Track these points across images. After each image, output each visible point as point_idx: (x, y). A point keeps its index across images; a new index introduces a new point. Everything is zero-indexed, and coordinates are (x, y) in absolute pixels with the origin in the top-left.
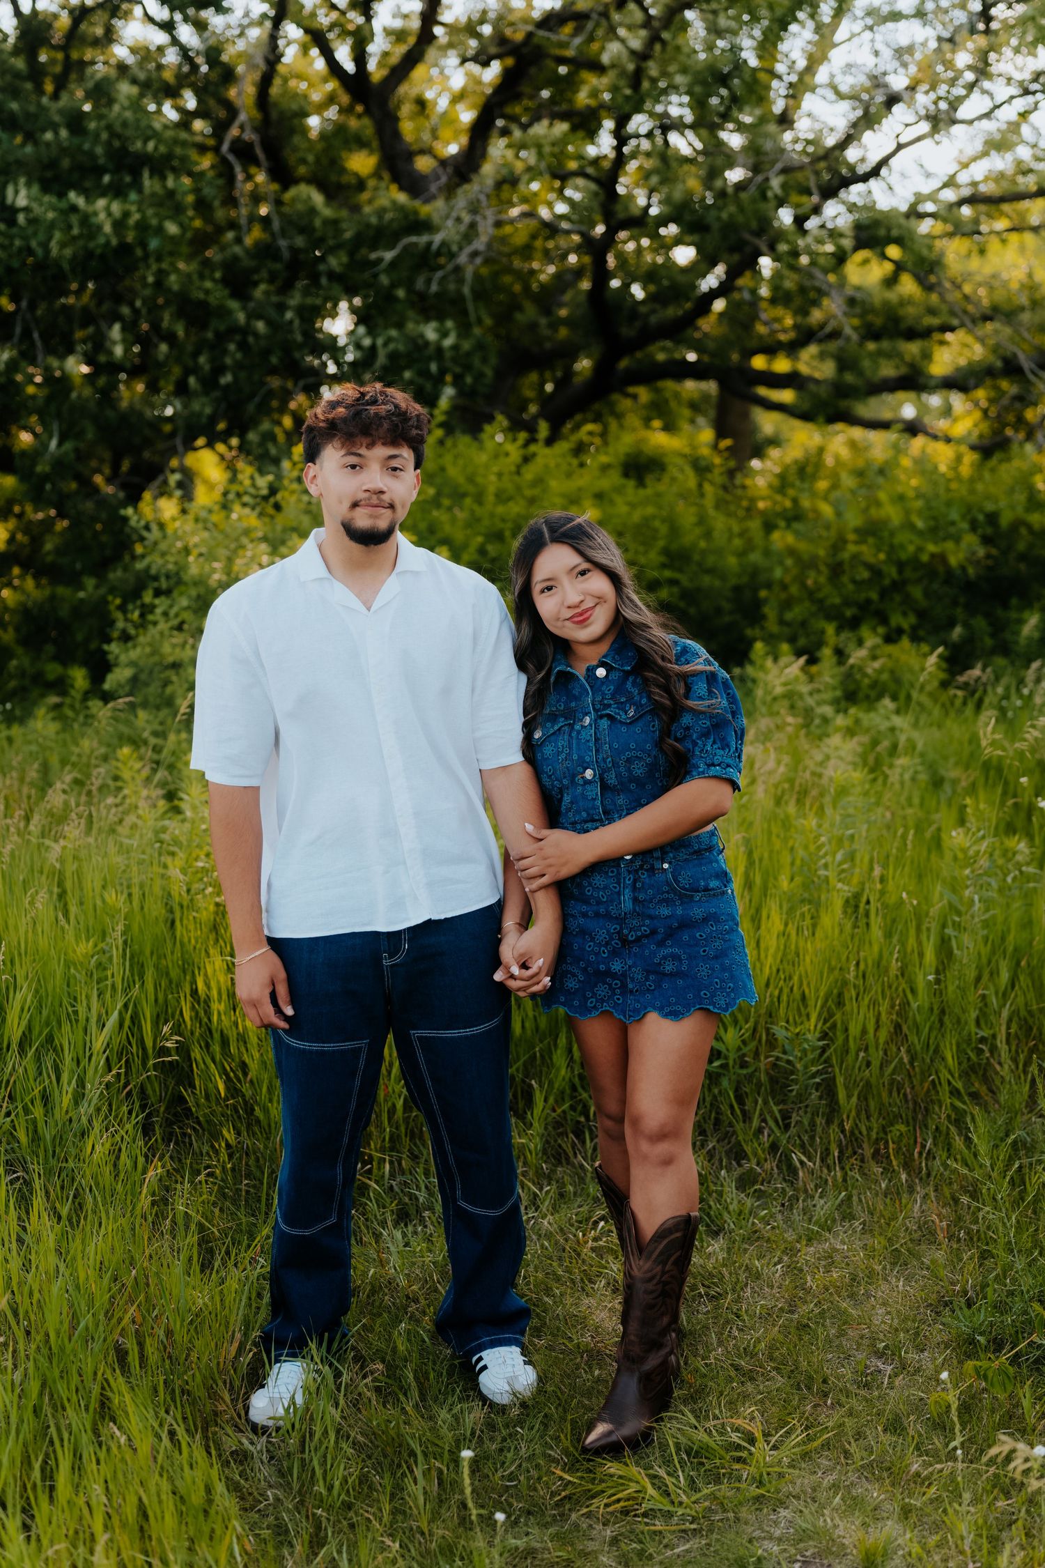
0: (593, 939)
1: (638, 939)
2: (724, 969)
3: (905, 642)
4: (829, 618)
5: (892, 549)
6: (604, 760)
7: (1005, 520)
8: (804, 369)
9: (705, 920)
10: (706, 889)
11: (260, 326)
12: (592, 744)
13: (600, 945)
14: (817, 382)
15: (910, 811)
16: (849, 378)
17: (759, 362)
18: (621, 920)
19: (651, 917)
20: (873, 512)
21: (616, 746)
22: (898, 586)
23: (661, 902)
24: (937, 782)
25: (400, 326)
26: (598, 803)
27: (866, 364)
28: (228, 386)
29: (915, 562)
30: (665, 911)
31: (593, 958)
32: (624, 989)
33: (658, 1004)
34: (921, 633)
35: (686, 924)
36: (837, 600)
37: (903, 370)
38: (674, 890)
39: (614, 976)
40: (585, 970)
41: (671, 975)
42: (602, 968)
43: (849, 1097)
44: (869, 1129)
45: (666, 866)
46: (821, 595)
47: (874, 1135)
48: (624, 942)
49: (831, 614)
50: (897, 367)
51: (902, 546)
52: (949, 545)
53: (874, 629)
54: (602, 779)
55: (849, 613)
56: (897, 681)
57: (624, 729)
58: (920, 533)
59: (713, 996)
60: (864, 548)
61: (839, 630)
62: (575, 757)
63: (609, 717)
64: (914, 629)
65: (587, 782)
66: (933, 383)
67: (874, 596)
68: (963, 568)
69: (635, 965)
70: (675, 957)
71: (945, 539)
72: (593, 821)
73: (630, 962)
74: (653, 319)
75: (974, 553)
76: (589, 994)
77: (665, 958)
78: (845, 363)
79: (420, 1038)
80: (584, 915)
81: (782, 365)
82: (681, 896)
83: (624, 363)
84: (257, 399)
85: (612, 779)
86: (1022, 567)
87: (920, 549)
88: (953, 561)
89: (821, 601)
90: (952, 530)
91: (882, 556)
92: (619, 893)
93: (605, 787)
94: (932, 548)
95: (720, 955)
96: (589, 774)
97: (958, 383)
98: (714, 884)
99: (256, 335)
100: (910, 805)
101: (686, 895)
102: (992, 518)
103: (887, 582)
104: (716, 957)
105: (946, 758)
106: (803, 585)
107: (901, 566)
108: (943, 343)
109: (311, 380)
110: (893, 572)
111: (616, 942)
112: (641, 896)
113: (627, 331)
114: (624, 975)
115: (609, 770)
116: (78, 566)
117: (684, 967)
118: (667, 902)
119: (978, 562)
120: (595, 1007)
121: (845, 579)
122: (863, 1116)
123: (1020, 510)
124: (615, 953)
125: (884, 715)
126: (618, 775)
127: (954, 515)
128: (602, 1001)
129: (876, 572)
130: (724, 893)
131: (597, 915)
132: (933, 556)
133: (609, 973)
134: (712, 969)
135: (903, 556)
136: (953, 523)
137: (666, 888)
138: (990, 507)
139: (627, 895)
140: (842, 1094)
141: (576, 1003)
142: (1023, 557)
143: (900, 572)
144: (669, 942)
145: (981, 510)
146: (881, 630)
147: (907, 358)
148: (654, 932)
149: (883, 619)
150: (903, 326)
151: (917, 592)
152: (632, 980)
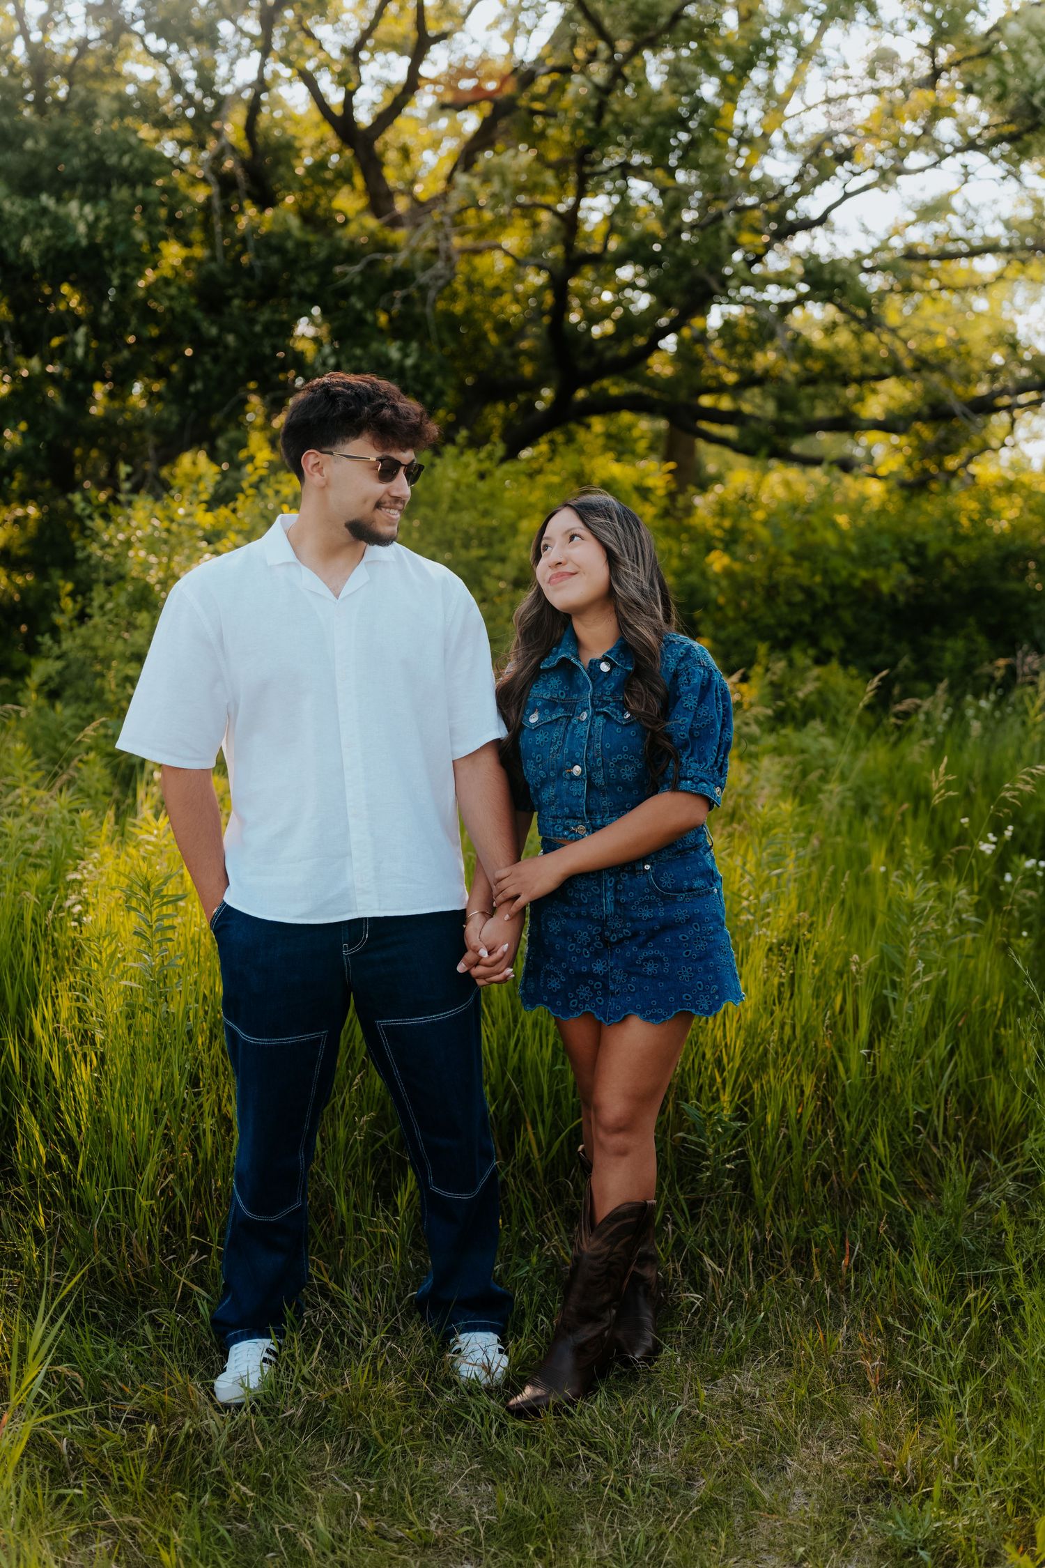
0: (574, 941)
1: (620, 941)
2: (708, 970)
3: (834, 664)
4: (763, 638)
5: (825, 572)
6: (594, 759)
7: (932, 552)
8: (747, 408)
9: (689, 921)
10: (690, 890)
11: (231, 339)
12: (584, 741)
13: (582, 947)
14: (758, 419)
15: (839, 839)
16: (789, 418)
17: (706, 401)
18: (602, 922)
19: (632, 920)
20: (810, 537)
21: (608, 746)
22: (829, 610)
23: (642, 904)
24: (864, 809)
25: (365, 346)
26: (583, 801)
27: (804, 405)
28: (197, 394)
29: (847, 587)
30: (647, 914)
31: (574, 959)
32: (606, 992)
33: (639, 1006)
34: (849, 656)
35: (669, 926)
36: (772, 621)
37: (838, 413)
38: (657, 893)
39: (595, 977)
40: (566, 972)
41: (653, 976)
42: (584, 969)
43: (766, 1188)
44: (790, 1227)
45: (647, 867)
46: (755, 615)
47: (794, 1233)
48: (606, 942)
49: (763, 633)
50: (832, 409)
51: (836, 572)
52: (880, 572)
53: (804, 651)
54: (589, 778)
55: (781, 634)
56: (825, 702)
57: (618, 730)
58: (852, 559)
59: (695, 998)
60: (799, 571)
61: (772, 649)
62: (566, 751)
63: (605, 714)
64: (843, 652)
65: (573, 778)
66: (864, 425)
67: (806, 618)
68: (893, 596)
69: (616, 967)
70: (657, 959)
71: (876, 566)
72: (575, 818)
73: (612, 964)
74: (609, 354)
75: (902, 582)
76: (571, 995)
77: (646, 960)
78: (784, 403)
79: (387, 1028)
80: (567, 916)
81: (725, 403)
82: (663, 898)
83: (581, 394)
84: (226, 409)
85: (599, 780)
86: (947, 597)
87: (853, 575)
88: (885, 587)
89: (754, 621)
90: (884, 558)
91: (818, 579)
92: (600, 896)
93: (591, 786)
94: (864, 574)
95: (705, 956)
96: (577, 770)
97: (888, 425)
98: (698, 883)
99: (226, 347)
100: (838, 833)
101: (668, 898)
102: (921, 549)
103: (819, 605)
104: (700, 959)
105: (872, 785)
106: (738, 606)
107: (833, 589)
108: (874, 391)
109: (279, 393)
110: (825, 595)
111: (598, 944)
112: (623, 899)
113: (583, 364)
114: (605, 976)
115: (598, 769)
116: (48, 559)
117: (666, 970)
118: (650, 904)
119: (908, 590)
120: (577, 1009)
121: (780, 600)
122: (782, 1210)
123: (947, 544)
124: (597, 955)
125: (815, 737)
126: (607, 776)
127: (885, 543)
128: (584, 1002)
129: (809, 593)
130: (710, 892)
131: (579, 916)
132: (865, 582)
133: (591, 975)
134: (694, 971)
135: (837, 581)
136: (884, 551)
137: (647, 890)
138: (919, 538)
139: (609, 897)
140: (757, 1184)
141: (559, 1003)
142: (947, 588)
143: (832, 596)
144: (650, 944)
145: (911, 540)
146: (811, 652)
147: (842, 401)
148: (635, 934)
149: (814, 640)
150: (838, 372)
151: (847, 616)
152: (614, 981)
